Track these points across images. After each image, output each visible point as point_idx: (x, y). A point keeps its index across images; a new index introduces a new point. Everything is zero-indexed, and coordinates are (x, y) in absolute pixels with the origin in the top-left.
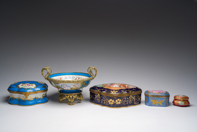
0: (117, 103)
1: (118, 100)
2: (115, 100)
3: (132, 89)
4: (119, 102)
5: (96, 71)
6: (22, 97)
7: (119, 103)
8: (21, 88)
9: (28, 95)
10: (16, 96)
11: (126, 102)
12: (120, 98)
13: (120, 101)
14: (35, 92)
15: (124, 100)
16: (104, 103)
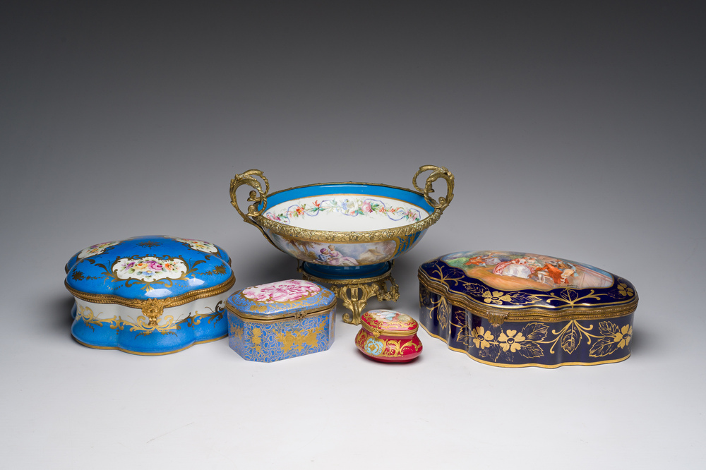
0: (505, 347)
1: (511, 333)
2: (496, 333)
3: (587, 291)
4: (512, 341)
5: (451, 184)
6: (134, 317)
7: (515, 347)
8: (129, 283)
9: (161, 311)
10: (106, 313)
11: (546, 347)
12: (518, 327)
13: (520, 337)
14: (188, 296)
15: (538, 336)
16: (459, 336)
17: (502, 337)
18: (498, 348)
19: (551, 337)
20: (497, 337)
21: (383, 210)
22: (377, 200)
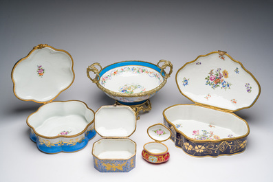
0: (197, 151)
1: (199, 146)
2: (194, 145)
4: (200, 149)
7: (201, 151)
11: (213, 151)
12: (202, 144)
13: (203, 147)
15: (211, 147)
16: (179, 143)
17: (196, 147)
18: (194, 151)
19: (215, 147)
20: (194, 147)
21: (147, 72)
22: (145, 68)
